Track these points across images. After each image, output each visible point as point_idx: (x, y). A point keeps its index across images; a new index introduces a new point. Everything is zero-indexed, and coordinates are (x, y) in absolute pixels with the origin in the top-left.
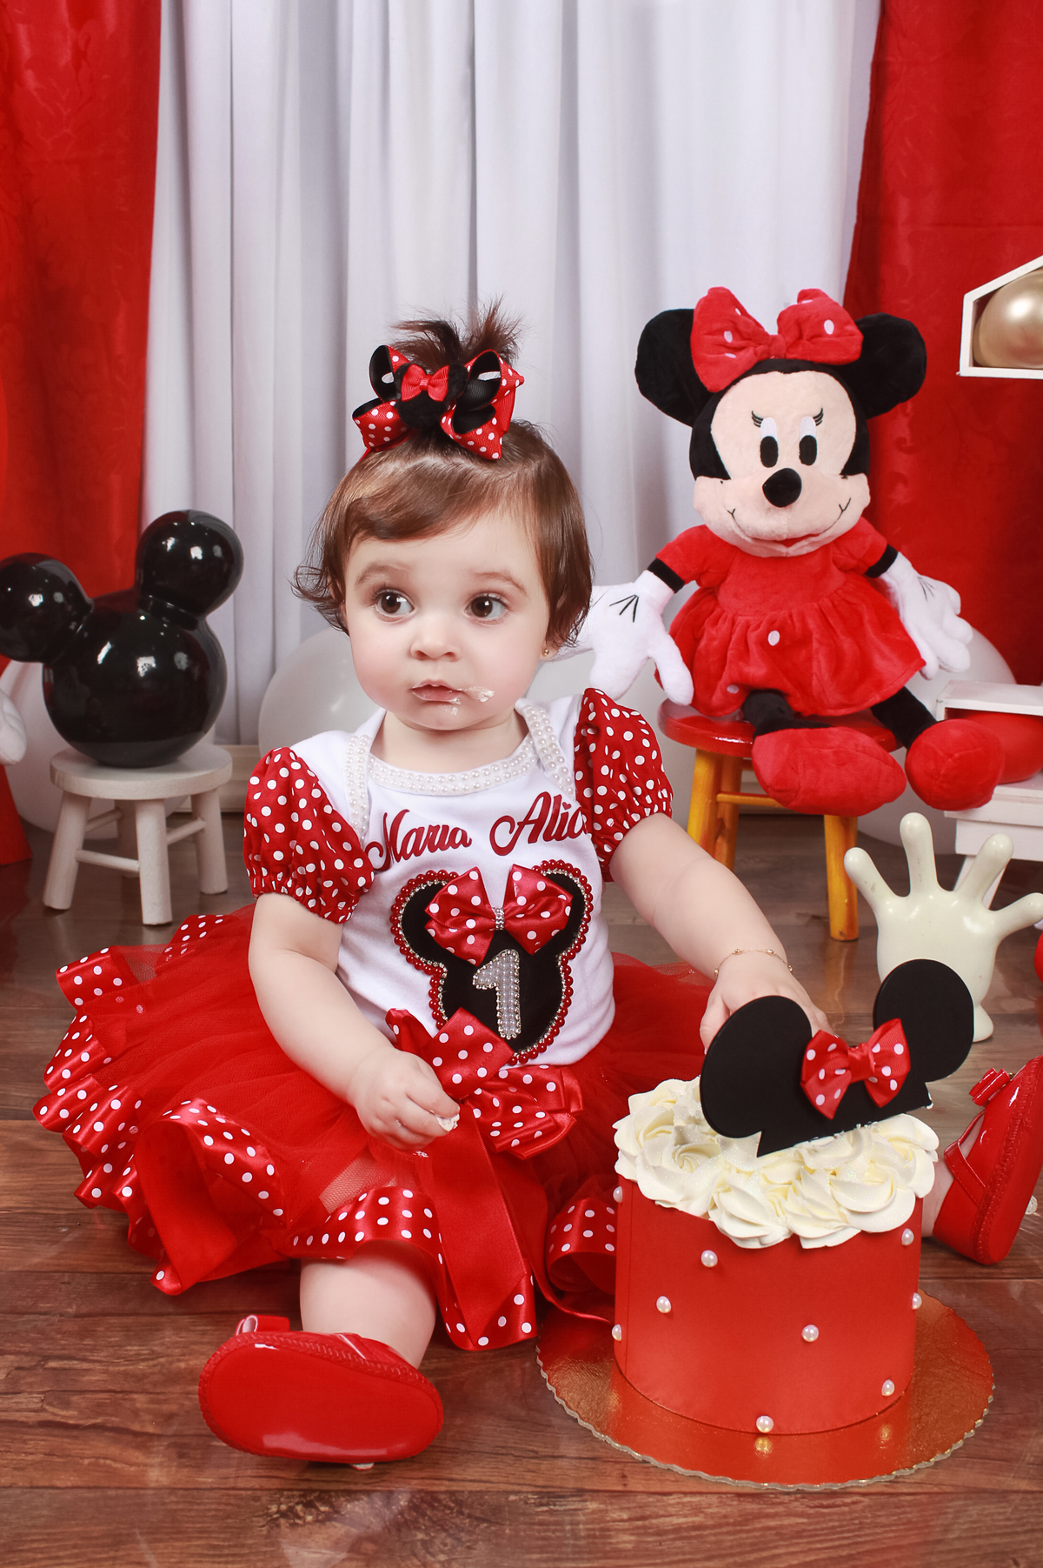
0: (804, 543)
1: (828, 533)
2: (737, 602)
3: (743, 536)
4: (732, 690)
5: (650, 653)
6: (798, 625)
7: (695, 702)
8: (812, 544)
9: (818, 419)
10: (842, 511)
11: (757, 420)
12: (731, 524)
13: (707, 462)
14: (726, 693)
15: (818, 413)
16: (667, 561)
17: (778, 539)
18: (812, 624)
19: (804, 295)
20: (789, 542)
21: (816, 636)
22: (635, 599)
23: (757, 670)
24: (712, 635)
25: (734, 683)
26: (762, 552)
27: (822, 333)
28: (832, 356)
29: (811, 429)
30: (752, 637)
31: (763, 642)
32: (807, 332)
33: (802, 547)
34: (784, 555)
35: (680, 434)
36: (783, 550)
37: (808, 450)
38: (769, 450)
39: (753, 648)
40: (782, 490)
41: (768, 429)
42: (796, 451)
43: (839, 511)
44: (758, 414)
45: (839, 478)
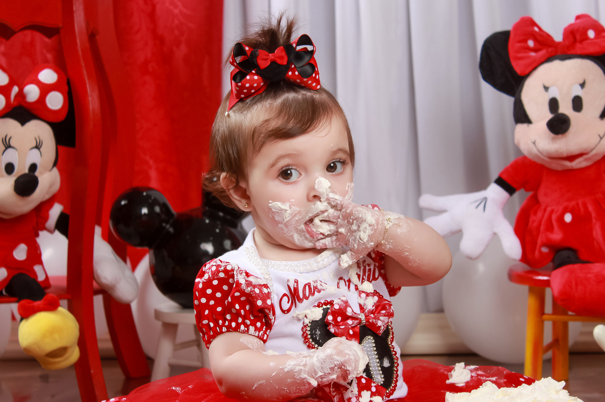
0: (580, 159)
1: (594, 152)
2: (549, 198)
3: (542, 157)
4: (545, 250)
5: (496, 230)
6: (582, 209)
7: (525, 258)
8: (587, 160)
9: (583, 85)
10: (601, 138)
11: (546, 88)
12: (535, 150)
13: (521, 116)
14: (540, 252)
15: (581, 82)
16: (504, 177)
17: (561, 156)
18: (591, 208)
19: (578, 17)
20: (571, 158)
21: (594, 215)
22: (485, 199)
23: (557, 236)
24: (534, 220)
25: (544, 245)
26: (557, 166)
27: (587, 38)
28: (592, 50)
29: (578, 91)
30: (554, 217)
31: (561, 219)
32: (578, 37)
33: (580, 162)
34: (570, 168)
36: (568, 164)
37: (577, 104)
38: (553, 104)
39: (555, 224)
40: (559, 125)
41: (553, 93)
42: (570, 104)
43: (599, 138)
44: (547, 85)
45: (598, 120)
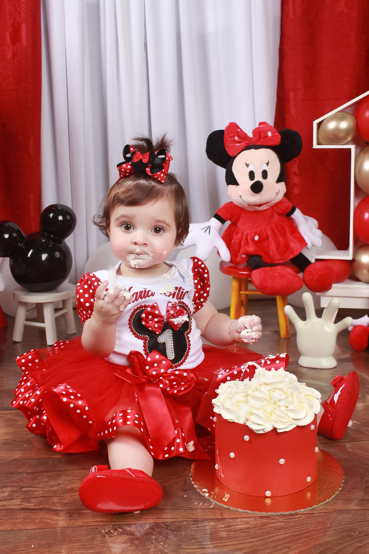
0: (265, 205)
1: (273, 202)
2: (244, 227)
3: (244, 204)
4: (243, 256)
5: (215, 245)
6: (264, 233)
7: (231, 261)
8: (268, 206)
9: (268, 164)
10: (277, 194)
11: (247, 165)
12: (240, 200)
13: (231, 180)
14: (241, 257)
15: (267, 162)
16: (219, 214)
17: (256, 204)
18: (269, 233)
19: (261, 124)
20: (260, 205)
21: (270, 236)
22: (209, 227)
23: (251, 249)
24: (236, 238)
25: (244, 254)
26: (251, 209)
27: (267, 136)
28: (271, 143)
29: (265, 167)
30: (249, 238)
31: (253, 239)
32: (262, 136)
33: (264, 207)
34: (258, 210)
35: (221, 171)
36: (258, 208)
37: (265, 174)
38: (252, 175)
39: (250, 241)
40: (257, 188)
41: (251, 168)
42: (261, 175)
43: (276, 194)
44: (247, 163)
45: (275, 183)
